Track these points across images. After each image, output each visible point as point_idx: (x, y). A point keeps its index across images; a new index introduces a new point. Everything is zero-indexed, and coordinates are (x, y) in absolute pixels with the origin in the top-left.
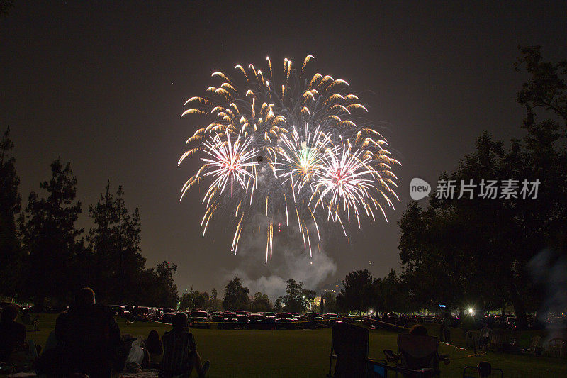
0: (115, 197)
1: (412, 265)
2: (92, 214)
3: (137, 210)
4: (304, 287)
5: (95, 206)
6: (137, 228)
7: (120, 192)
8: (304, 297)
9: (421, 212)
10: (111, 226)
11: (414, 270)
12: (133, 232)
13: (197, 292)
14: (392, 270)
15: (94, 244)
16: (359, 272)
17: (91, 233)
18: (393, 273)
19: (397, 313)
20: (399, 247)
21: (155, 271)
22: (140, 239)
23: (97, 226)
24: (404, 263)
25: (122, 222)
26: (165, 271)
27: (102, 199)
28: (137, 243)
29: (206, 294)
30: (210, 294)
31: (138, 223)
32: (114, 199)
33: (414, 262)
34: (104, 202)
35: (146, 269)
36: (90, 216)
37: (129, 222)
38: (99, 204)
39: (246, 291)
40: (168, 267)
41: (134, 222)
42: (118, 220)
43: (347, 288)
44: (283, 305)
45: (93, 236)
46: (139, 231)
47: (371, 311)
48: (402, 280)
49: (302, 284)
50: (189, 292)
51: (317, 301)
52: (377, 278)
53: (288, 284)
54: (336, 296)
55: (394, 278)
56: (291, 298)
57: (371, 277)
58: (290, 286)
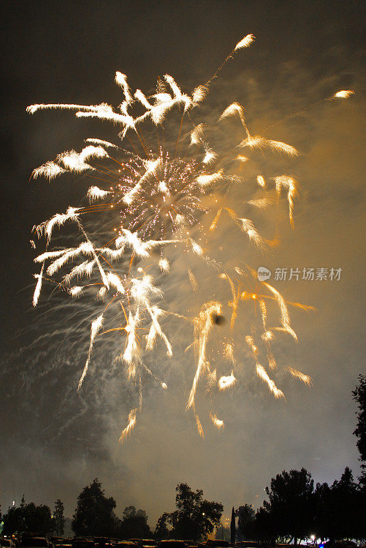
4: (204, 498)
8: (203, 514)
13: (32, 506)
14: (347, 469)
16: (294, 473)
18: (347, 474)
19: (354, 541)
20: (356, 432)
29: (46, 509)
30: (53, 510)
39: (111, 504)
43: (273, 500)
47: (313, 537)
48: (362, 485)
49: (200, 493)
50: (18, 506)
51: (226, 521)
52: (321, 484)
53: (178, 493)
54: (256, 512)
55: (349, 483)
56: (184, 516)
57: (313, 481)
58: (182, 497)
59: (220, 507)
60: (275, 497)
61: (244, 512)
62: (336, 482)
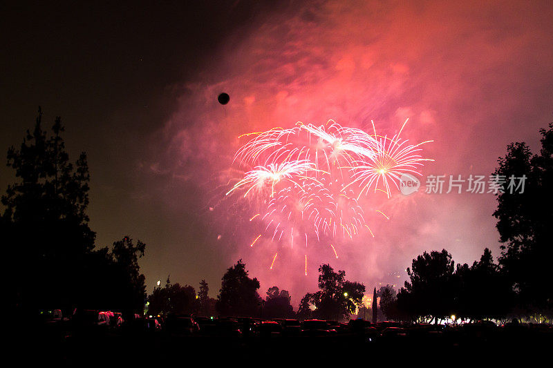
0: (50, 135)
1: (517, 243)
2: (12, 161)
3: (83, 157)
4: (346, 279)
5: (18, 148)
6: (83, 183)
7: (57, 127)
8: (346, 294)
9: (531, 158)
10: (41, 181)
11: (520, 250)
12: (77, 190)
13: (177, 286)
14: (486, 250)
15: (14, 210)
16: (434, 254)
17: (10, 192)
18: (487, 255)
19: (493, 320)
20: (496, 214)
21: (110, 252)
22: (87, 202)
23: (20, 181)
24: (503, 239)
25: (60, 174)
26: (127, 253)
27: (29, 137)
28: (83, 207)
29: (191, 290)
30: (198, 290)
31: (86, 175)
32: (48, 138)
33: (519, 238)
34: (32, 143)
35: (96, 249)
36: (8, 165)
37: (71, 174)
38: (24, 146)
39: (256, 284)
40: (130, 245)
41: (78, 174)
42: (53, 172)
43: (415, 280)
44: (313, 307)
45: (14, 197)
46: (86, 188)
47: (453, 317)
48: (501, 266)
49: (343, 273)
50: (163, 287)
51: (367, 301)
52: (462, 264)
53: (321, 273)
54: (397, 293)
55: (490, 264)
56: (326, 297)
57: (453, 262)
58: (325, 277)
59: (362, 288)
60: (416, 277)
61: (386, 292)
62: (475, 263)
